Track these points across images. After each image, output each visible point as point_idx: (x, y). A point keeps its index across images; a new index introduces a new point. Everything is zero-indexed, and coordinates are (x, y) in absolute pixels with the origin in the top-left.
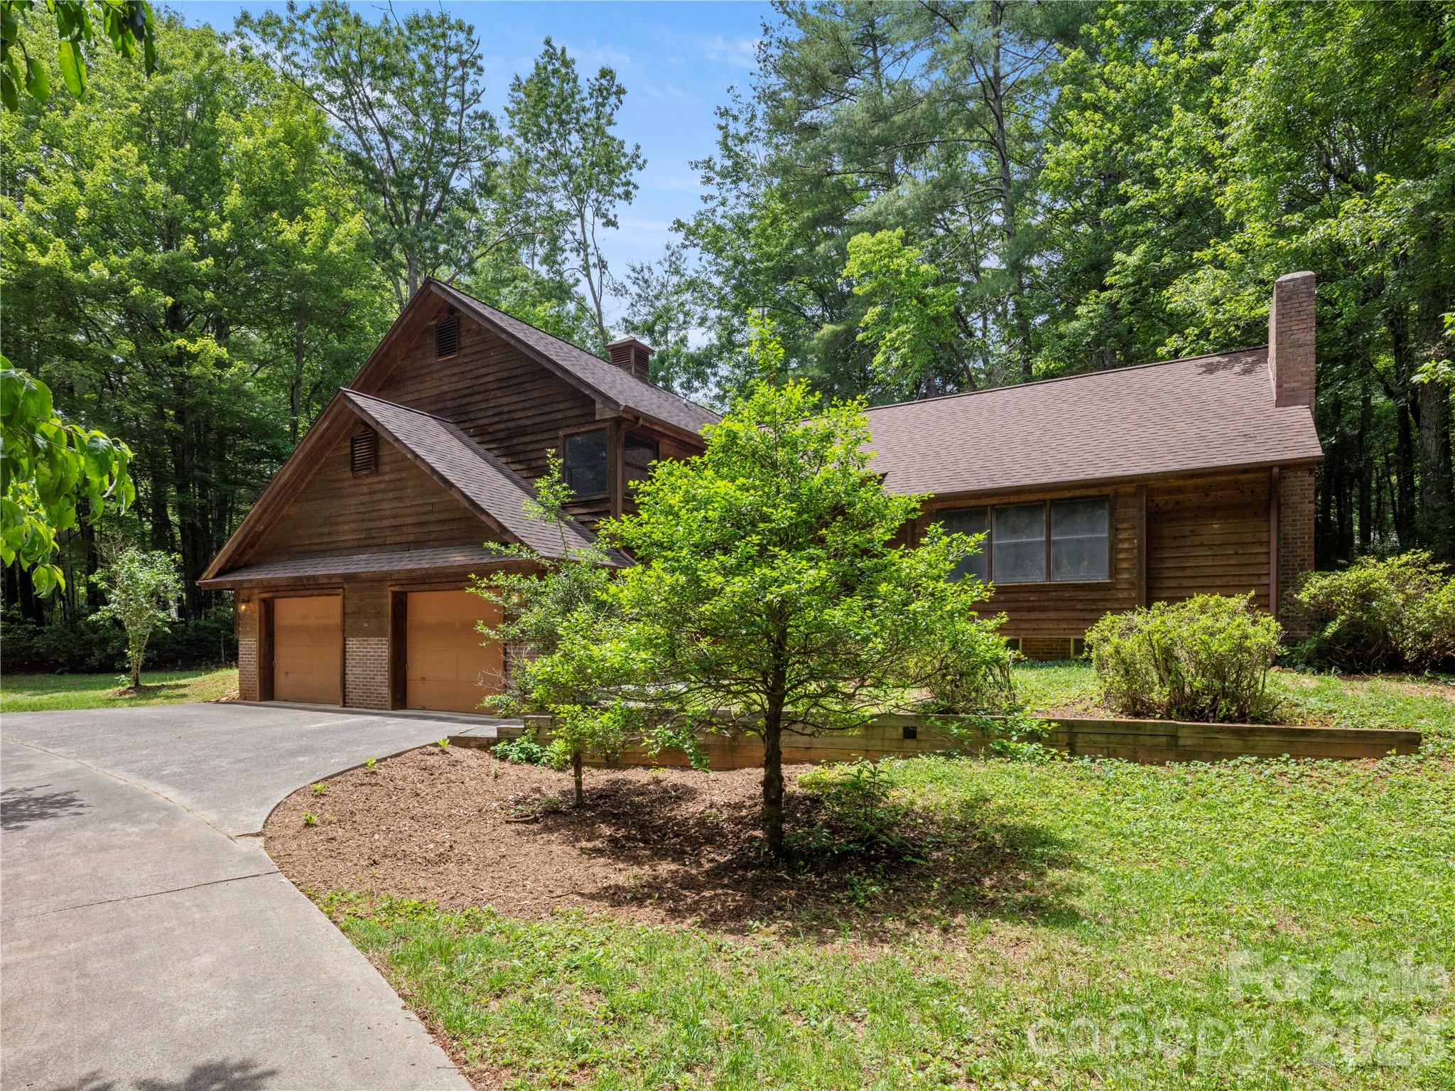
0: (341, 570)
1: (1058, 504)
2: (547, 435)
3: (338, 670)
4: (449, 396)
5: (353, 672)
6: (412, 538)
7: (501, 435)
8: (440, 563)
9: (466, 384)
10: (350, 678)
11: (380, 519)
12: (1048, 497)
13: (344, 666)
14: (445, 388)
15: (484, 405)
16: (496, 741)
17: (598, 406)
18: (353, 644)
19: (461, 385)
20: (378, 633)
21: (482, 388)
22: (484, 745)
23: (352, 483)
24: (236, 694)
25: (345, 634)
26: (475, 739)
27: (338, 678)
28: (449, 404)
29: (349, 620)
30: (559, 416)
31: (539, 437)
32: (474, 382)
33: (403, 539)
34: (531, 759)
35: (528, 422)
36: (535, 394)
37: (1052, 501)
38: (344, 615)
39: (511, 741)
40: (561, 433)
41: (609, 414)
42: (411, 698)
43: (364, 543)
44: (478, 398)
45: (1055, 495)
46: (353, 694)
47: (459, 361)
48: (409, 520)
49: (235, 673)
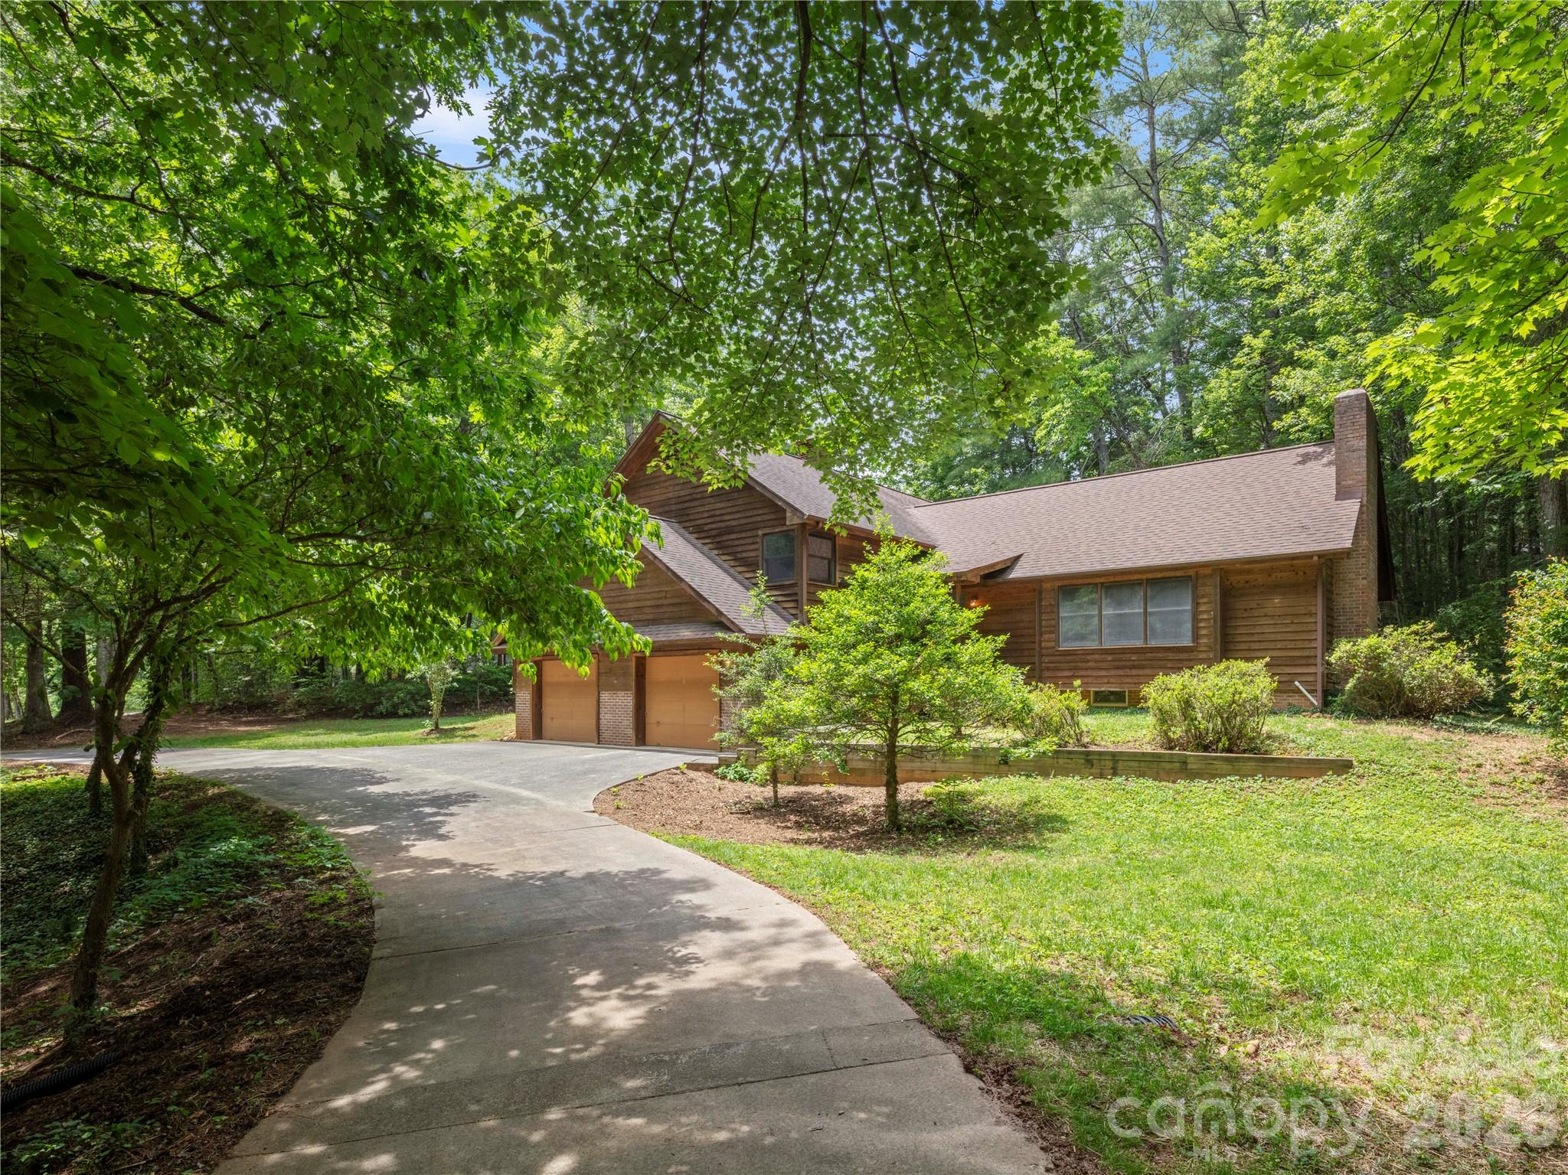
1: (1151, 582)
2: (749, 534)
3: (594, 716)
4: (673, 501)
5: (606, 718)
6: (650, 617)
7: (714, 533)
8: (673, 637)
9: (688, 492)
10: (603, 722)
11: (626, 602)
12: (1144, 577)
13: (598, 713)
14: (670, 495)
15: (701, 509)
16: (718, 766)
17: (788, 514)
18: (605, 696)
19: (682, 493)
20: (625, 688)
22: (709, 769)
24: (513, 734)
25: (599, 690)
26: (702, 765)
27: (594, 722)
28: (674, 507)
29: (603, 678)
30: (759, 519)
31: (743, 535)
33: (644, 617)
34: (742, 779)
35: (735, 523)
36: (740, 502)
37: (1148, 580)
38: (599, 674)
39: (728, 766)
40: (760, 532)
41: (796, 521)
42: (648, 739)
44: (696, 503)
45: (1150, 576)
46: (606, 735)
48: (648, 603)
49: (512, 716)
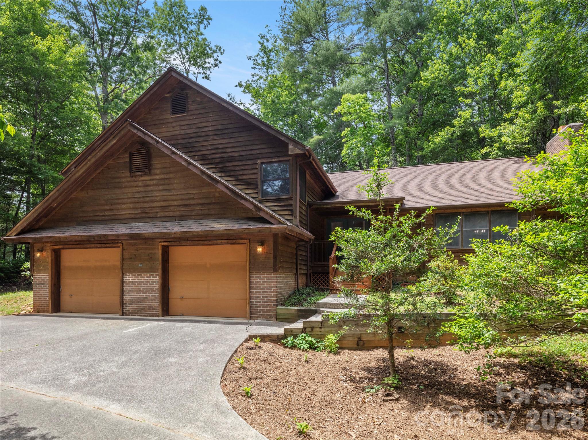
0: (127, 232)
2: (249, 162)
3: (118, 293)
4: (180, 137)
5: (129, 295)
6: (177, 214)
7: (217, 161)
9: (193, 131)
10: (127, 298)
11: (152, 202)
12: (490, 209)
13: (122, 290)
14: (177, 133)
15: (205, 144)
16: (285, 337)
17: (290, 147)
18: (129, 277)
19: (188, 131)
20: (151, 270)
21: (203, 134)
22: (276, 340)
23: (129, 179)
24: (30, 308)
25: (123, 271)
26: (268, 336)
27: (117, 299)
28: (180, 141)
29: (127, 264)
30: (258, 152)
31: (244, 163)
32: (198, 130)
33: (171, 214)
34: (313, 347)
35: (236, 154)
36: (240, 139)
37: (492, 211)
38: (123, 259)
39: (295, 336)
40: (259, 161)
41: (298, 151)
43: (139, 216)
44: (201, 139)
45: (493, 209)
46: (129, 307)
47: (187, 118)
48: (176, 203)
49: (30, 294)
